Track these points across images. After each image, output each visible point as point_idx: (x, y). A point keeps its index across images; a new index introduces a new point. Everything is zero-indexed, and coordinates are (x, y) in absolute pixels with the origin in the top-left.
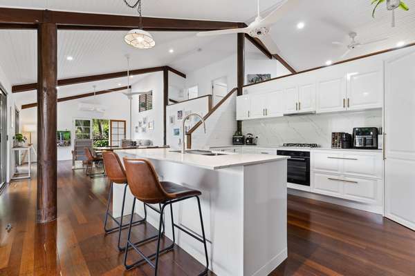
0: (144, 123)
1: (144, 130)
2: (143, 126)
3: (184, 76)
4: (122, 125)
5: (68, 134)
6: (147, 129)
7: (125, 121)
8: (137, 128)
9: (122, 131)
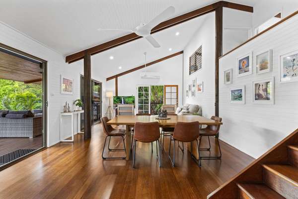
0: (194, 86)
1: (193, 94)
2: (193, 89)
3: (250, 9)
4: (174, 89)
5: (132, 99)
6: (197, 92)
7: (177, 86)
8: (187, 91)
9: (174, 96)
